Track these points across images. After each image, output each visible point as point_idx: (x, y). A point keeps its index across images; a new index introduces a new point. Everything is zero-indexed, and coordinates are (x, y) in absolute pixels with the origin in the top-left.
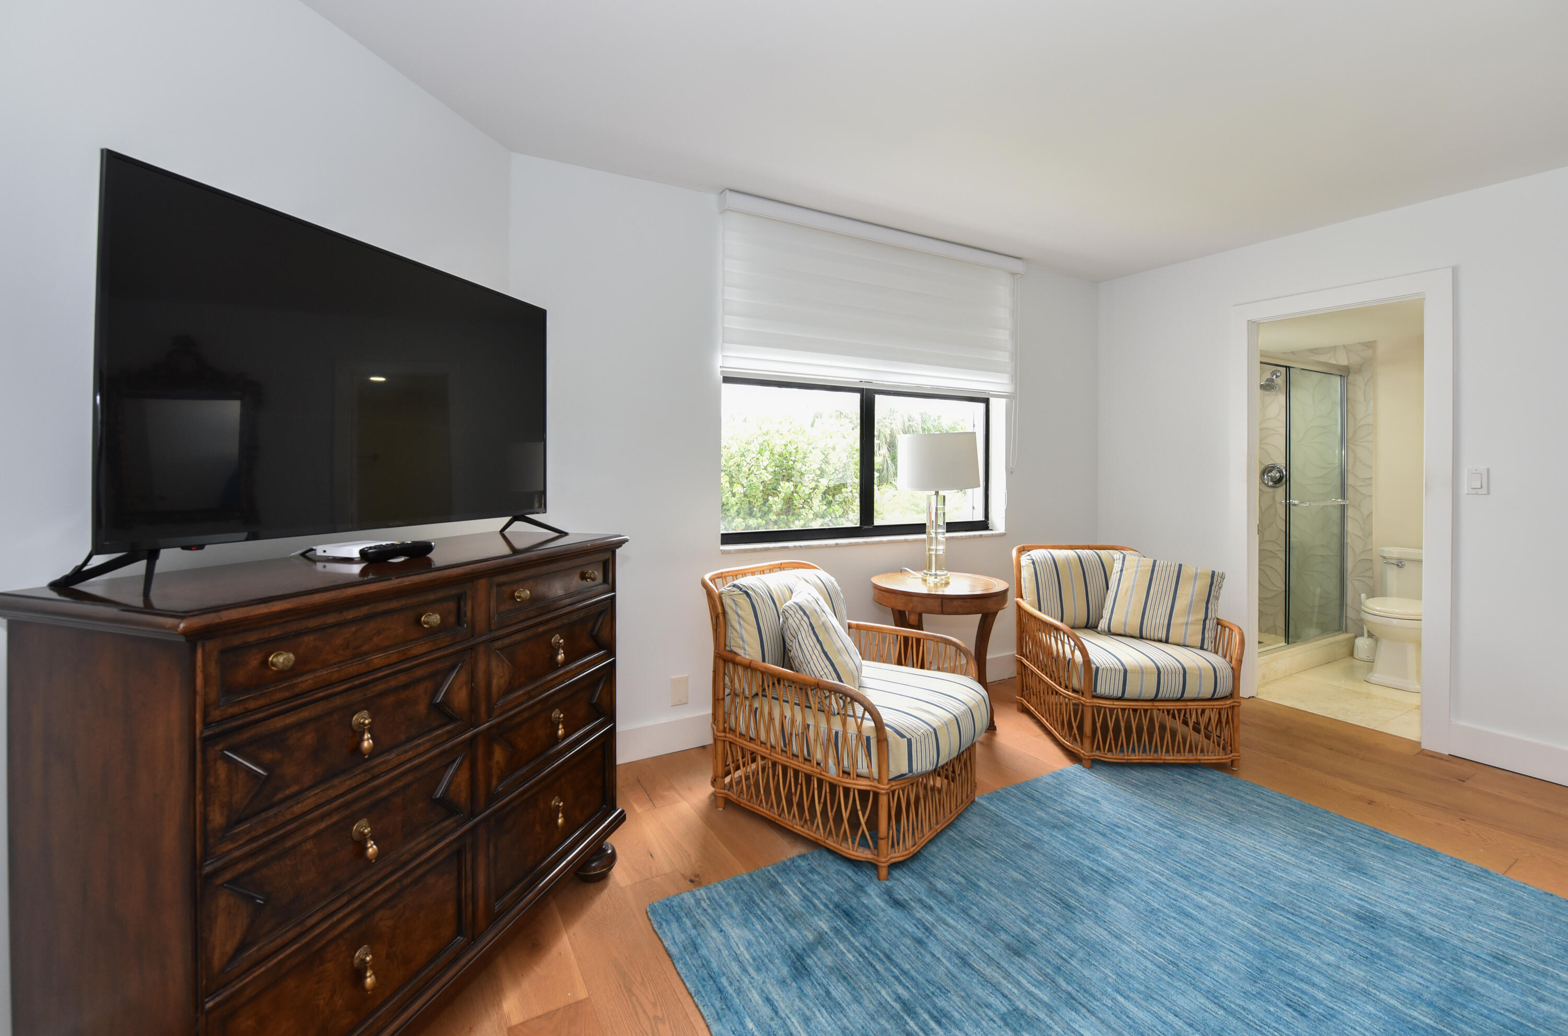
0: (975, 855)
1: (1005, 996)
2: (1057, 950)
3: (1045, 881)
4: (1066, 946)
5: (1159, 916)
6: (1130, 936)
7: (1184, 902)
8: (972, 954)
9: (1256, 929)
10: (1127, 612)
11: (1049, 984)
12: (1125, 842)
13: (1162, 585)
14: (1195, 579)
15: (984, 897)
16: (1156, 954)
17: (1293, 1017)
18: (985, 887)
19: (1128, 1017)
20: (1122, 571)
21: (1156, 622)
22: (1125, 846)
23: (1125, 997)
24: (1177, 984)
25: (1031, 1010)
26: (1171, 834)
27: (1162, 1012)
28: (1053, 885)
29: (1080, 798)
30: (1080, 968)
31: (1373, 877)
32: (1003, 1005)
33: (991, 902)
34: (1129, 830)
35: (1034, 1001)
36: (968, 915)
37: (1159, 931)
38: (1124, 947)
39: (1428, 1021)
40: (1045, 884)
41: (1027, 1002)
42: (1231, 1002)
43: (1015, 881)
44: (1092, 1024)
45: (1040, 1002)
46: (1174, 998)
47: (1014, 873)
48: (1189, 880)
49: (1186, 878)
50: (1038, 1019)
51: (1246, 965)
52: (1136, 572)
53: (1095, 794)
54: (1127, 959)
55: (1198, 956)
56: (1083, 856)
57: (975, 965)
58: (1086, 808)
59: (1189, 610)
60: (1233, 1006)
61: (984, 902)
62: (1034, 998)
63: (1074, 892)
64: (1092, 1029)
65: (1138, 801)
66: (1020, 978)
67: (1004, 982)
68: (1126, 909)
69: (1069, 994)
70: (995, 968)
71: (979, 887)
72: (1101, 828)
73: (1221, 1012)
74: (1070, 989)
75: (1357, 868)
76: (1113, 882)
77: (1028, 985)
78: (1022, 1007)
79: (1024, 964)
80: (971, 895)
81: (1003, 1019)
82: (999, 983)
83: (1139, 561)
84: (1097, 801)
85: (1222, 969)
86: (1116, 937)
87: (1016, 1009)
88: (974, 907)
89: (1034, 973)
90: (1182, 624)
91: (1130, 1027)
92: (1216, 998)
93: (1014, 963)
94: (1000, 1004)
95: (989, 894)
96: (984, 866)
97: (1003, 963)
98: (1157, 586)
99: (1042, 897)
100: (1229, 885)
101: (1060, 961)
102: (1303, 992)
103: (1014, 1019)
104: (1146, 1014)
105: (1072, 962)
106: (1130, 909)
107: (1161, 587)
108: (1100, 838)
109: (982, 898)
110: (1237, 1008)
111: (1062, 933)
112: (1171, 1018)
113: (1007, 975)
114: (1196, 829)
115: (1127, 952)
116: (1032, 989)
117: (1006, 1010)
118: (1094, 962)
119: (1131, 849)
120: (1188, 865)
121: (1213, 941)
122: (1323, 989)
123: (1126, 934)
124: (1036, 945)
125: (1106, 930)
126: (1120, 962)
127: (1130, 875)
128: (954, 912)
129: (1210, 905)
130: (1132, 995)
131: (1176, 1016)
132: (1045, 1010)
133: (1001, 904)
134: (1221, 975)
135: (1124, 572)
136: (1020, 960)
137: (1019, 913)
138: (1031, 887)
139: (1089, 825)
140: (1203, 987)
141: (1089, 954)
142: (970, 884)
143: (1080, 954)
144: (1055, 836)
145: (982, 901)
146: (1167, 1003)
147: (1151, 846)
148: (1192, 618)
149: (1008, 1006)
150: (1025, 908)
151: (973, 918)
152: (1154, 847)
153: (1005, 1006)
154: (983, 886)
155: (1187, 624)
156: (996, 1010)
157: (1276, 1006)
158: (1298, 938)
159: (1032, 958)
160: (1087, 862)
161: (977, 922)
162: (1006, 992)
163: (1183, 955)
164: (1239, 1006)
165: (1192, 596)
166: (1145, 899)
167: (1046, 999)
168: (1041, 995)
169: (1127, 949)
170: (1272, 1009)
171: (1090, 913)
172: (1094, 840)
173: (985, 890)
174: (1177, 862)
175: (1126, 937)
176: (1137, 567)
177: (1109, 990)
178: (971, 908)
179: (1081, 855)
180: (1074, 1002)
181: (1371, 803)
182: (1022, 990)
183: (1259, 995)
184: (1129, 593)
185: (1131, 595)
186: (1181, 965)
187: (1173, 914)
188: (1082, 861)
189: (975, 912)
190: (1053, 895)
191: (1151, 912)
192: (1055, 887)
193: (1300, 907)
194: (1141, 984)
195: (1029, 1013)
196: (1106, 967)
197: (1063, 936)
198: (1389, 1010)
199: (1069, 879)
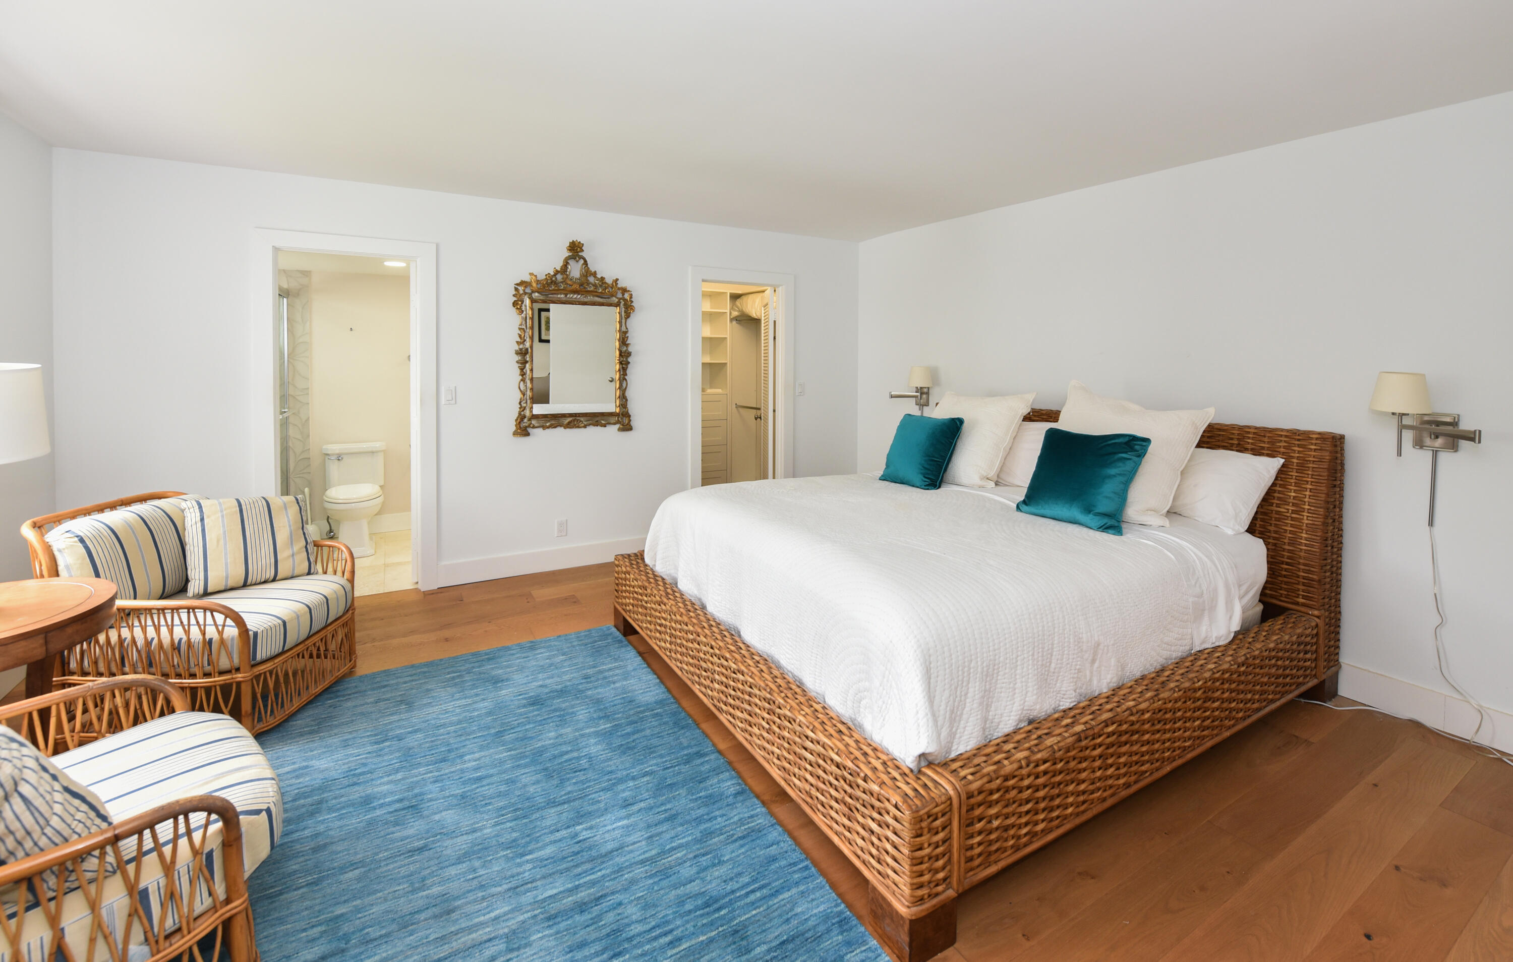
0: (291, 902)
1: (490, 940)
2: (462, 880)
3: (377, 854)
4: (464, 870)
5: (470, 795)
6: (478, 823)
7: (466, 774)
8: (427, 953)
9: (513, 752)
10: (226, 564)
11: (494, 900)
12: (374, 776)
13: (256, 524)
14: (286, 509)
15: (360, 915)
16: (503, 815)
17: (584, 775)
18: (348, 910)
19: (547, 860)
20: (202, 520)
21: (261, 565)
22: (381, 777)
23: (530, 854)
24: (534, 817)
25: (513, 923)
26: (393, 743)
27: (553, 837)
28: (386, 850)
29: (289, 776)
30: (490, 871)
31: (507, 680)
32: (497, 945)
33: (371, 911)
34: (365, 765)
35: (504, 918)
36: (375, 939)
37: (483, 803)
38: (485, 831)
39: (608, 725)
40: (381, 855)
41: (504, 924)
42: (561, 797)
43: (359, 879)
44: (544, 886)
45: (507, 914)
46: (544, 825)
47: (347, 876)
48: (448, 760)
49: (444, 760)
50: (524, 922)
51: (536, 774)
52: (223, 516)
53: (294, 763)
54: (497, 836)
55: (518, 793)
56: (369, 811)
57: (442, 955)
58: (307, 779)
59: (291, 541)
60: (564, 798)
61: (367, 918)
62: (503, 916)
63: (407, 837)
64: (547, 887)
65: (335, 740)
66: (477, 920)
67: (474, 935)
68: (450, 811)
69: (509, 889)
70: (455, 938)
71: (342, 915)
72: (346, 782)
73: (566, 806)
74: (505, 887)
75: (497, 682)
76: (416, 805)
77: (487, 917)
78: (506, 930)
79: (462, 911)
80: (346, 928)
81: (511, 950)
82: (473, 940)
83: (220, 504)
84: (307, 767)
85: (535, 787)
86: (473, 832)
87: (506, 936)
88: (367, 930)
89: (476, 907)
90: (289, 557)
91: (555, 862)
92: (554, 802)
93: (457, 920)
94: (495, 948)
95: (358, 910)
96: (315, 899)
97: (453, 929)
98: (251, 526)
99: (395, 865)
100: (467, 742)
101: (475, 882)
102: (570, 760)
103: (516, 940)
104: (549, 847)
105: (481, 873)
106: (452, 809)
107: (256, 526)
108: (357, 788)
109: (359, 918)
110: (567, 797)
111: (447, 867)
112: (558, 835)
113: (470, 929)
114: (400, 727)
115: (491, 832)
116: (492, 915)
117: (505, 945)
118: (489, 858)
119: (389, 776)
120: (433, 752)
121: (510, 779)
122: (571, 751)
123: (474, 823)
124: (449, 893)
125: (463, 835)
126: (498, 841)
127: (416, 791)
128: (361, 953)
129: (478, 762)
130: (529, 848)
131: (558, 831)
132: (517, 913)
133: (381, 903)
134: (539, 790)
135: (206, 521)
136: (459, 912)
137: (401, 892)
138: (377, 868)
139: (333, 788)
140: (543, 805)
141: (480, 858)
142: (330, 923)
143: (477, 864)
144: (325, 820)
145: (363, 920)
146: (546, 831)
147: (395, 761)
148: (296, 549)
149: (501, 942)
150: (399, 884)
151: (381, 936)
152: (398, 761)
153: (500, 944)
154: (344, 911)
155: (293, 555)
156: (500, 954)
157: (573, 778)
158: (532, 738)
159: (459, 902)
160: (378, 812)
161: (387, 935)
162: (485, 938)
163: (513, 801)
164: (565, 795)
165: (290, 526)
166: (448, 794)
167: (506, 909)
168: (502, 910)
169: (488, 831)
170: (574, 781)
171: (439, 837)
172: (356, 793)
173: (351, 911)
174: (425, 756)
175: (477, 826)
176: (222, 511)
177: (518, 860)
178: (367, 933)
179: (366, 811)
180: (518, 889)
181: (447, 640)
182: (490, 924)
183: (562, 781)
184: (222, 542)
185: (225, 544)
186: (520, 806)
187: (474, 786)
188: (375, 815)
189: (374, 932)
190: (400, 855)
191: (463, 798)
192: (391, 849)
193: (509, 722)
194: (523, 838)
195: (513, 927)
196: (497, 853)
197: (450, 868)
198: (597, 734)
199: (389, 834)
